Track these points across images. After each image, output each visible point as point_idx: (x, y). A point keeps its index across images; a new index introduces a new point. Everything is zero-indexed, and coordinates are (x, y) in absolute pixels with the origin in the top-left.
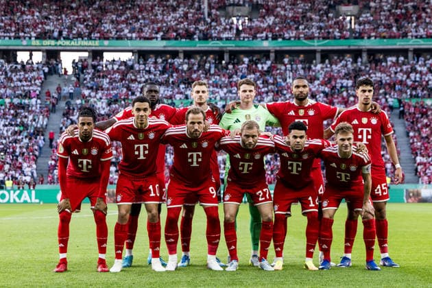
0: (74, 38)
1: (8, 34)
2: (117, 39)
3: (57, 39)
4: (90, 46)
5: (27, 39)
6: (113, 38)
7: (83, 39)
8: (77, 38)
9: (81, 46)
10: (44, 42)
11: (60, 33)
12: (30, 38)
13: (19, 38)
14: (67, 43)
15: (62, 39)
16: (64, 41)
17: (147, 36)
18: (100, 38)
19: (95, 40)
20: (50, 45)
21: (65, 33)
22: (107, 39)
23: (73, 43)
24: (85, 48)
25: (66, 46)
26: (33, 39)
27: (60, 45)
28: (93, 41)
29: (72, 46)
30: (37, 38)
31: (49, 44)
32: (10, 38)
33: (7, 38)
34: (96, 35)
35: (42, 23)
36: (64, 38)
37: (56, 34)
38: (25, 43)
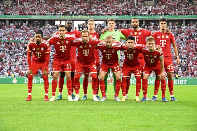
0: (79, 15)
1: (51, 13)
2: (97, 15)
3: (72, 15)
4: (86, 18)
5: (59, 15)
6: (95, 15)
7: (82, 15)
8: (80, 15)
9: (82, 18)
10: (66, 16)
11: (73, 12)
12: (60, 15)
13: (56, 15)
14: (76, 17)
15: (73, 15)
16: (75, 16)
17: (110, 14)
18: (90, 15)
19: (88, 15)
20: (69, 18)
21: (75, 13)
22: (93, 15)
23: (78, 17)
24: (83, 19)
25: (75, 18)
26: (61, 15)
27: (73, 18)
28: (87, 16)
29: (78, 18)
30: (63, 15)
31: (68, 17)
32: (52, 15)
33: (50, 15)
34: (88, 13)
35: (65, 9)
36: (75, 15)
37: (71, 13)
38: (58, 17)
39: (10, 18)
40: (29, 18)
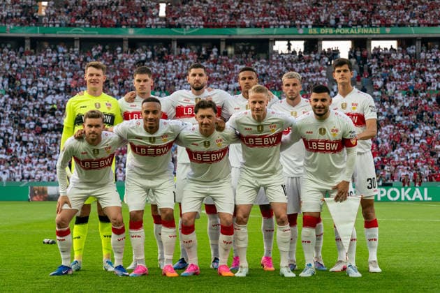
0: (353, 25)
1: (284, 23)
2: (399, 26)
3: (335, 27)
4: (371, 34)
5: (303, 27)
6: (395, 24)
7: (362, 26)
8: (356, 25)
9: (361, 34)
10: (322, 30)
11: (337, 20)
12: (307, 26)
13: (295, 26)
14: (346, 31)
15: (340, 26)
16: (343, 29)
17: (432, 22)
18: (380, 26)
19: (375, 27)
20: (328, 34)
21: (342, 20)
22: (389, 26)
23: (352, 31)
25: (345, 34)
26: (310, 27)
27: (339, 34)
28: (374, 29)
29: (352, 34)
30: (314, 26)
31: (327, 32)
32: (285, 26)
33: (282, 27)
34: (377, 22)
35: (314, 10)
36: (343, 26)
37: (332, 22)
38: (301, 31)
39: (182, 34)
40: (230, 35)
